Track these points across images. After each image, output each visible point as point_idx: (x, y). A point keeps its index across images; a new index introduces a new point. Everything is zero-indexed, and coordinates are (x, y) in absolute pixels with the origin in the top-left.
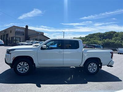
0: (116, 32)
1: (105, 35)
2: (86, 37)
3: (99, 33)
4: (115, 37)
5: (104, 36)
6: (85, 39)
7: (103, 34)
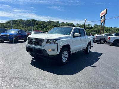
0: (36, 21)
1: (28, 22)
2: (7, 23)
3: (22, 20)
4: (37, 25)
5: (26, 23)
6: (6, 25)
7: (26, 21)
